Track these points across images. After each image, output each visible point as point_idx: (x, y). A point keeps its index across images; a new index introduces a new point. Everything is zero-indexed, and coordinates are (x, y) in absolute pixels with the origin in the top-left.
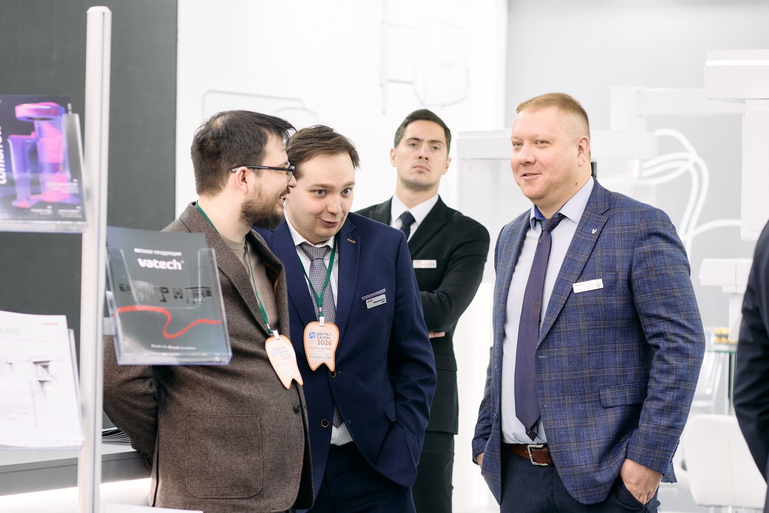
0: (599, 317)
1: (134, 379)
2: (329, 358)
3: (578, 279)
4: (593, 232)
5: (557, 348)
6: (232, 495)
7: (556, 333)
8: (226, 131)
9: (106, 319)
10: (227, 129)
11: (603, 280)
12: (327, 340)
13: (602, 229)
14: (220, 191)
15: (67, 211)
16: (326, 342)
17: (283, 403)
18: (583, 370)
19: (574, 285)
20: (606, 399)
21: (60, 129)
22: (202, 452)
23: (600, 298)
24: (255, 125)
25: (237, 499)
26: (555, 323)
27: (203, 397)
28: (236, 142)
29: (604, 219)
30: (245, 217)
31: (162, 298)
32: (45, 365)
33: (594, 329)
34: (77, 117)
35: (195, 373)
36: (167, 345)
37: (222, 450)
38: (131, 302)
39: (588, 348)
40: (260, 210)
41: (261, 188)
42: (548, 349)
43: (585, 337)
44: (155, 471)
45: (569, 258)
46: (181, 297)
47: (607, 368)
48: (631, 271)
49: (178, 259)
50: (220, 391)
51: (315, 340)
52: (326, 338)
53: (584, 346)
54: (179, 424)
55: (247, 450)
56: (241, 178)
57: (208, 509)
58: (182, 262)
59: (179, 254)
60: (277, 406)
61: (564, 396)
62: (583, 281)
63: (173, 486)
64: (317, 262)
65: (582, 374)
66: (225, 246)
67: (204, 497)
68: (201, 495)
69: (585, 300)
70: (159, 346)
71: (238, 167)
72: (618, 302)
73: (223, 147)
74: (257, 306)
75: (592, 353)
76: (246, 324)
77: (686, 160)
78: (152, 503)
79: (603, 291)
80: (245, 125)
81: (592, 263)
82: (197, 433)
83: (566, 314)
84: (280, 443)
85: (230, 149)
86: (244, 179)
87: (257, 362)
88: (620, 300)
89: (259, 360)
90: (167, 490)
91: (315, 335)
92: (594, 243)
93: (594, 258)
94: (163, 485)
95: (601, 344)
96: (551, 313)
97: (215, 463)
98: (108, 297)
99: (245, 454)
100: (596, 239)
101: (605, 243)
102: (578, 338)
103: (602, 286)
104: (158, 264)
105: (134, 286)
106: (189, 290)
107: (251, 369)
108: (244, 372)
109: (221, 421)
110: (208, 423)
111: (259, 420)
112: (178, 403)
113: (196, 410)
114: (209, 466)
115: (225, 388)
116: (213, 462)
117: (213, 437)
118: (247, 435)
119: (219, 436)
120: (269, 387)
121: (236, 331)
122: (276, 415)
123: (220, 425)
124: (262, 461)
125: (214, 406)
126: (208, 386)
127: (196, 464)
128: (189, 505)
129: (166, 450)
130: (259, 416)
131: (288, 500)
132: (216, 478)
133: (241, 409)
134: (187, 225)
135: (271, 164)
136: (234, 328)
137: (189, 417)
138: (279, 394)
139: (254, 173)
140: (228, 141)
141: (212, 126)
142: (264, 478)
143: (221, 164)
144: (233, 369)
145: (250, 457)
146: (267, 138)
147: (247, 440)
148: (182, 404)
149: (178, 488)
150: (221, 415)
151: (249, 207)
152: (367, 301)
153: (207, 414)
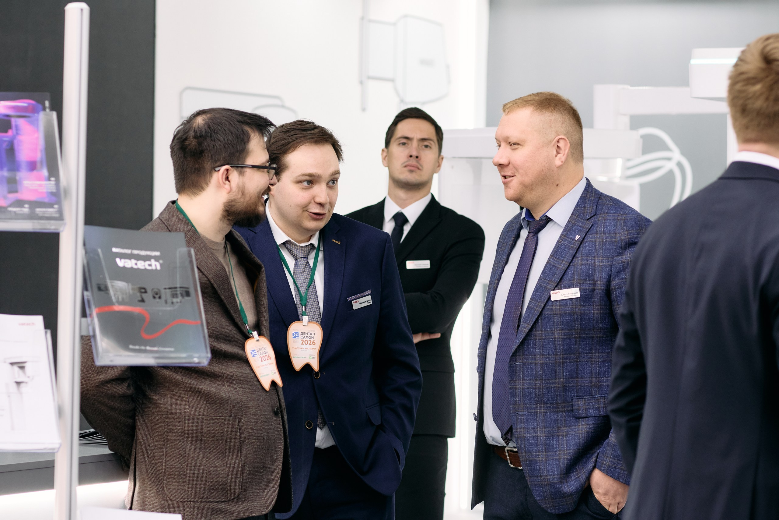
0: (575, 326)
1: (111, 381)
2: (314, 358)
3: (556, 286)
4: (577, 238)
5: (532, 355)
6: (210, 499)
7: (532, 340)
8: (209, 130)
9: (84, 320)
10: (209, 127)
11: (580, 289)
12: (311, 339)
13: (586, 235)
14: (202, 191)
15: (44, 210)
16: (310, 341)
17: (263, 405)
18: (557, 379)
19: (552, 292)
20: (579, 410)
21: (38, 127)
22: (180, 455)
23: (576, 307)
24: (236, 123)
25: (216, 502)
26: (531, 330)
27: (182, 399)
28: (219, 140)
29: (588, 225)
30: (227, 216)
31: (140, 299)
32: (21, 366)
33: (569, 338)
34: (54, 115)
35: (174, 374)
36: (146, 346)
37: (201, 453)
38: (110, 302)
39: (563, 357)
40: (242, 209)
41: (244, 187)
42: (523, 356)
43: (560, 346)
44: (133, 474)
45: (550, 263)
46: (160, 298)
47: (582, 378)
48: (610, 280)
49: (156, 259)
50: (198, 393)
51: (299, 340)
52: (310, 337)
53: (558, 355)
54: (157, 426)
55: (226, 453)
56: (224, 177)
57: (185, 512)
58: (161, 261)
59: (157, 254)
60: (256, 408)
61: (537, 404)
62: (561, 289)
63: (150, 489)
64: (301, 261)
65: (555, 383)
66: (204, 246)
67: (181, 500)
68: (179, 498)
69: (562, 308)
70: (137, 347)
71: (222, 165)
72: (595, 312)
73: (206, 146)
74: (237, 306)
75: (566, 362)
76: (226, 325)
77: (669, 159)
78: (129, 506)
79: (580, 300)
80: (227, 123)
81: (571, 271)
82: (175, 435)
83: (543, 322)
84: (259, 445)
85: (214, 148)
86: (227, 179)
87: (237, 363)
88: (598, 310)
89: (238, 362)
90: (144, 493)
91: (299, 335)
92: (576, 250)
93: (574, 265)
94: (140, 487)
95: (576, 354)
96: (527, 320)
97: (194, 465)
98: (86, 297)
99: (223, 457)
100: (578, 246)
101: (586, 251)
102: (553, 346)
103: (578, 295)
104: (136, 264)
105: (112, 286)
106: (168, 291)
107: (230, 371)
108: (223, 373)
109: (199, 423)
110: (186, 425)
111: (238, 422)
112: (156, 404)
113: (174, 412)
114: (187, 469)
115: (204, 390)
116: (192, 465)
117: (191, 439)
118: (226, 438)
119: (198, 438)
120: (248, 389)
121: (216, 332)
122: (255, 417)
123: (199, 427)
124: (240, 464)
125: (192, 408)
126: (186, 388)
127: (173, 467)
128: (167, 508)
129: (143, 453)
130: (238, 419)
131: (267, 503)
132: (194, 481)
133: (220, 411)
134: (166, 224)
135: (254, 163)
136: (213, 329)
137: (167, 419)
138: (259, 396)
139: (237, 172)
140: (212, 140)
141: (193, 125)
142: (242, 481)
143: (204, 163)
144: (212, 370)
145: (229, 461)
146: (250, 136)
147: (225, 443)
148: (160, 406)
149: (156, 490)
150: (200, 417)
151: (232, 206)
152: (353, 302)
153: (185, 416)
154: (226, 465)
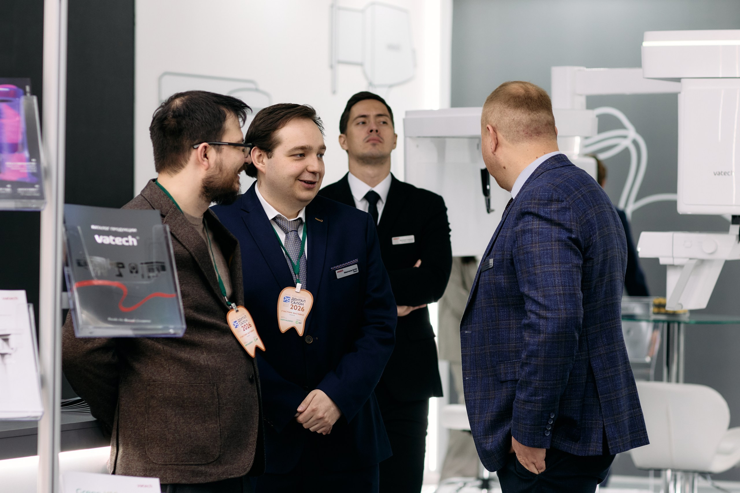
0: (492, 295)
1: (98, 349)
2: (300, 323)
5: (475, 324)
6: (191, 462)
7: (475, 309)
8: (187, 110)
9: (64, 294)
10: (187, 107)
12: (300, 306)
14: (182, 168)
15: (25, 189)
16: (299, 307)
17: (239, 373)
18: (485, 345)
20: (500, 374)
21: (19, 110)
22: (162, 420)
23: (491, 277)
25: (196, 465)
27: (162, 367)
28: (197, 119)
30: (205, 193)
31: (118, 273)
32: (5, 338)
33: (490, 307)
34: (35, 99)
35: (155, 343)
36: (123, 318)
37: (181, 418)
38: (89, 277)
39: (487, 324)
40: (220, 185)
41: (222, 163)
42: (471, 324)
44: (115, 439)
46: (137, 272)
49: (133, 235)
50: (179, 361)
51: (289, 304)
52: (300, 304)
54: (139, 393)
55: (205, 418)
56: (203, 154)
57: (167, 474)
58: (138, 238)
59: (134, 230)
60: (233, 375)
61: (477, 369)
63: (133, 453)
64: (291, 234)
65: (485, 349)
66: (185, 221)
67: (163, 463)
68: (161, 461)
69: (484, 279)
70: (115, 320)
71: (201, 143)
73: (184, 125)
74: (217, 280)
75: (490, 329)
76: (205, 297)
77: (625, 137)
78: (111, 471)
80: (204, 104)
82: (157, 402)
84: (237, 411)
85: (192, 126)
86: (205, 156)
90: (128, 457)
91: (290, 300)
94: (124, 452)
97: (175, 430)
98: (66, 273)
99: (203, 422)
104: (114, 241)
105: (92, 262)
106: (145, 266)
107: (209, 340)
108: (202, 342)
109: (180, 390)
110: (167, 392)
111: (216, 389)
112: (138, 372)
113: (156, 380)
114: (169, 433)
115: (184, 359)
116: (173, 430)
117: (172, 405)
118: (205, 404)
119: (178, 404)
120: (225, 358)
121: (195, 303)
122: (232, 384)
123: (179, 393)
124: (219, 429)
125: (173, 375)
126: (167, 356)
127: (155, 432)
128: (150, 471)
129: (127, 419)
130: (216, 386)
131: (245, 466)
132: (175, 445)
133: (199, 378)
134: (149, 201)
135: (230, 141)
136: (194, 300)
137: (149, 386)
138: (235, 364)
139: (214, 149)
140: (190, 119)
141: (171, 106)
142: (221, 445)
143: (183, 141)
144: (192, 339)
145: (208, 425)
146: (226, 116)
147: (204, 409)
148: (142, 374)
149: (139, 454)
150: (180, 384)
151: (210, 182)
152: (336, 271)
153: (166, 383)
154: (206, 429)
